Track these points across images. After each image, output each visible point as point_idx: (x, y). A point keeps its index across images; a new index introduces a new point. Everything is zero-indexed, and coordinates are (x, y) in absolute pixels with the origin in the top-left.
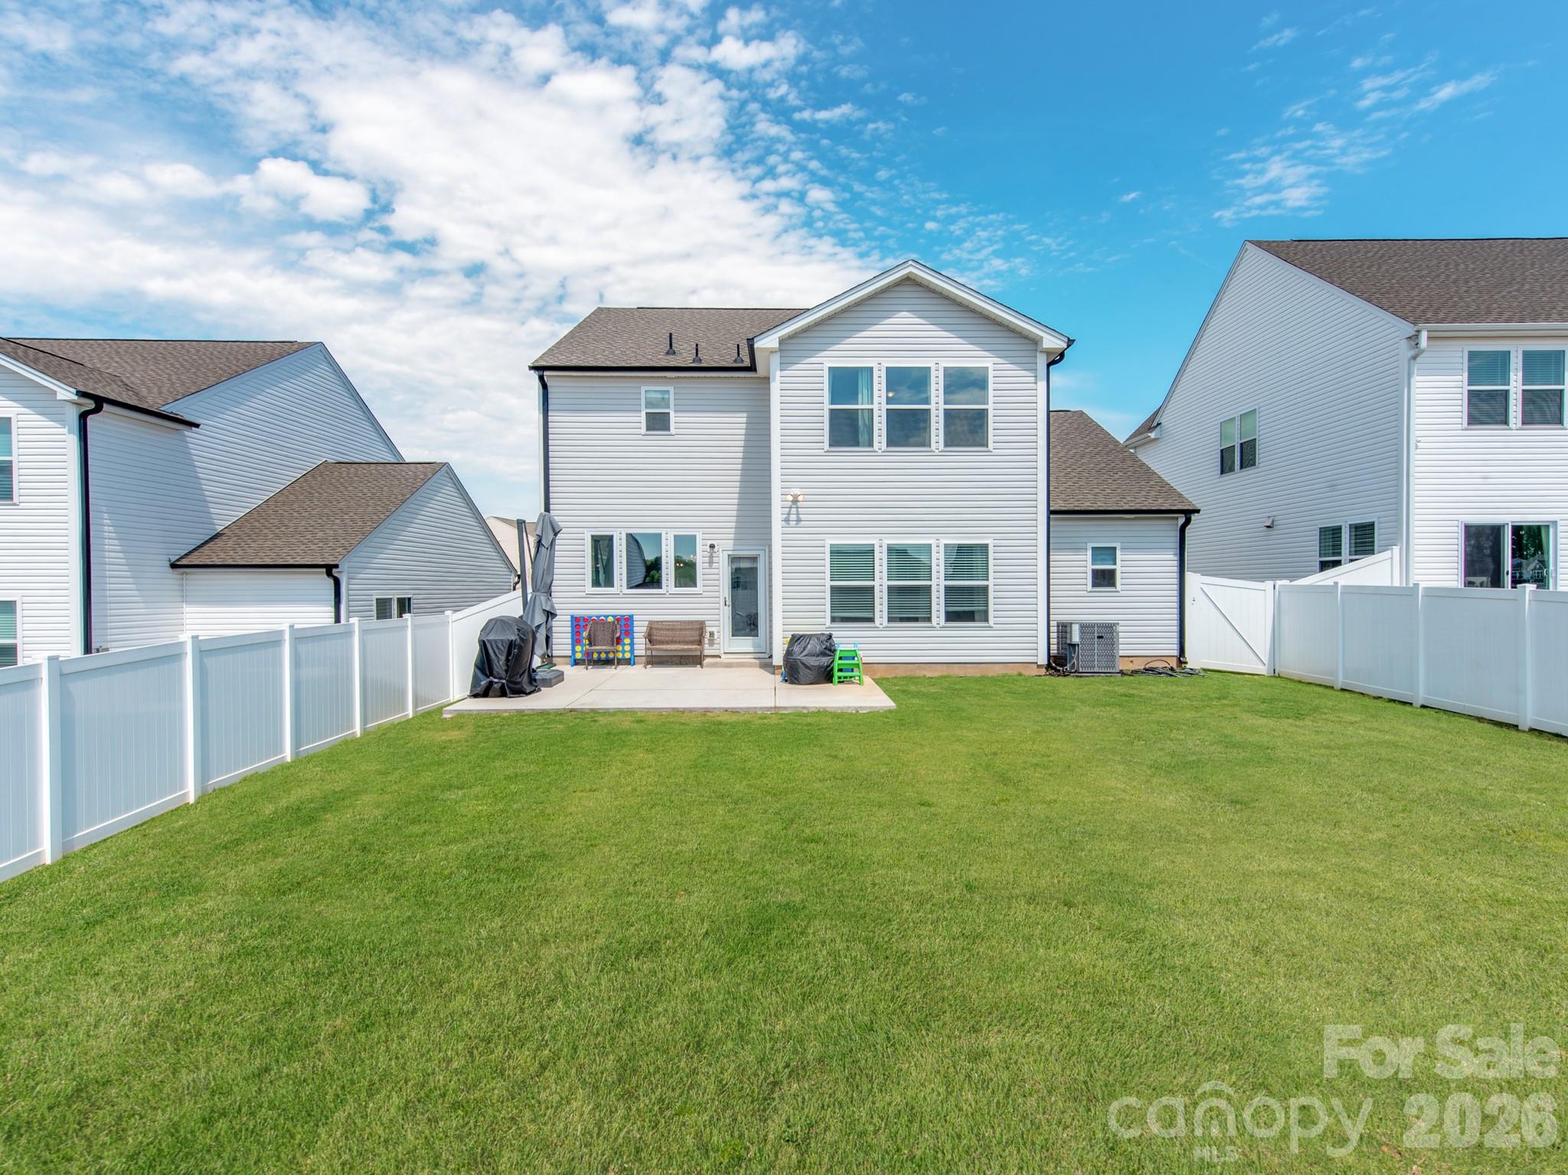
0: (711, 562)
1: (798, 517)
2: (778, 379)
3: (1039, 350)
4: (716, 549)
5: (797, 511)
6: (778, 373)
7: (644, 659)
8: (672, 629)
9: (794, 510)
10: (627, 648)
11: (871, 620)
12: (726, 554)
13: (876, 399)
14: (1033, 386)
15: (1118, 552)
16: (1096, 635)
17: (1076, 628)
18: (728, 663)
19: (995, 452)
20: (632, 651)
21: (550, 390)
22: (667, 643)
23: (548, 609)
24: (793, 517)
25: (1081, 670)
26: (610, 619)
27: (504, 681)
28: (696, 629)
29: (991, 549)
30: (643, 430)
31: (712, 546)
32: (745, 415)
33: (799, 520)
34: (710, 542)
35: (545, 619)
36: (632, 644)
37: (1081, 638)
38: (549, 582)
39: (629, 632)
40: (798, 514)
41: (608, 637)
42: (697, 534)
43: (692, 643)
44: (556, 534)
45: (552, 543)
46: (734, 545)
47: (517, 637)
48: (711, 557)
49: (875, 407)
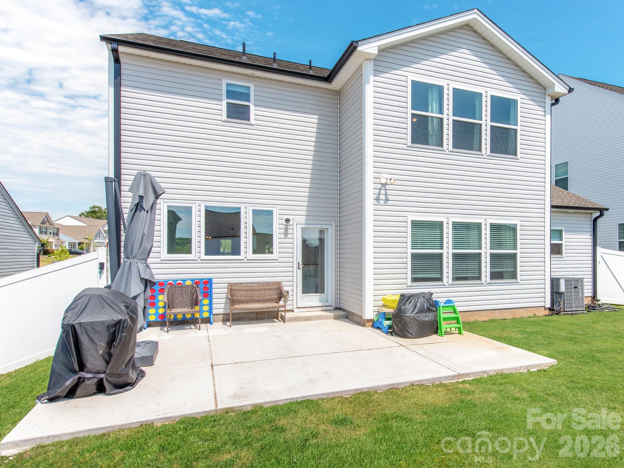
0: (286, 234)
1: (386, 197)
2: (372, 83)
3: (547, 93)
4: (291, 223)
5: (386, 192)
6: (372, 78)
7: (221, 317)
8: (251, 290)
9: (383, 192)
10: (206, 308)
11: (440, 279)
12: (299, 227)
13: (445, 111)
14: (543, 118)
15: (564, 233)
16: (573, 286)
17: (562, 282)
18: (308, 317)
19: (521, 160)
20: (210, 311)
21: (123, 66)
22: (247, 302)
23: (147, 277)
24: (382, 197)
25: (566, 310)
26: (189, 283)
27: (103, 376)
28: (274, 289)
29: (519, 228)
30: (224, 117)
31: (287, 220)
32: (317, 117)
33: (387, 200)
34: (286, 217)
35: (143, 288)
36: (210, 305)
37: (566, 289)
38: (149, 248)
39: (208, 294)
40: (386, 195)
41: (188, 300)
42: (274, 210)
43: (270, 301)
44: (157, 196)
45: (153, 207)
46: (306, 220)
47: (127, 317)
48: (286, 229)
49: (445, 117)
